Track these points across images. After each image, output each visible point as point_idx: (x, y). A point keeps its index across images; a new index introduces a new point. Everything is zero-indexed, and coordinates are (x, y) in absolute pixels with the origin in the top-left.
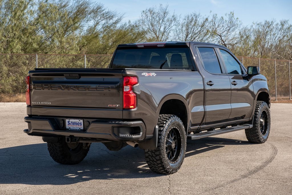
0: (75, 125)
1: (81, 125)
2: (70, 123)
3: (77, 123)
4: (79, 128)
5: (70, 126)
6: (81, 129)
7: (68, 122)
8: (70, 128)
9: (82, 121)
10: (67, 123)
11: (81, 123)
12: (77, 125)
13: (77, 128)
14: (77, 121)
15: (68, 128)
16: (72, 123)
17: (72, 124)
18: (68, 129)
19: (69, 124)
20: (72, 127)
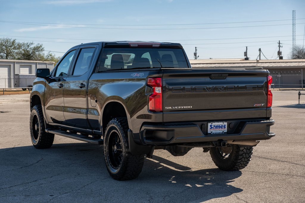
0: (218, 128)
1: (225, 127)
2: (212, 126)
3: (221, 125)
4: (222, 132)
5: (212, 130)
6: (224, 132)
7: (211, 126)
8: (212, 132)
9: (226, 124)
10: (209, 127)
11: (225, 126)
12: (221, 128)
13: (220, 132)
14: (220, 124)
15: (210, 132)
16: (215, 126)
17: (214, 128)
18: (210, 134)
19: (211, 128)
20: (214, 131)
